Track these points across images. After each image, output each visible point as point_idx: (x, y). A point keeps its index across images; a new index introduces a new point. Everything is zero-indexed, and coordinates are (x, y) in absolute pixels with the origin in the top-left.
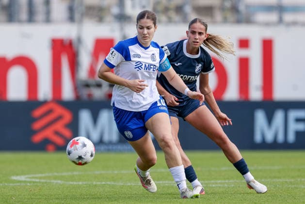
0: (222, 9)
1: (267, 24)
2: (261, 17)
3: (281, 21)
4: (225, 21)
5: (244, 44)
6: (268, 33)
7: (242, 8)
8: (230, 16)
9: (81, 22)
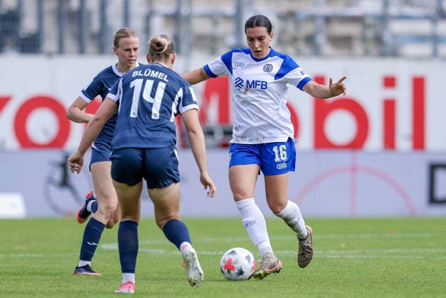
0: (364, 39)
1: (418, 58)
2: (411, 49)
3: (435, 54)
4: (366, 53)
5: (390, 82)
6: (419, 70)
7: (387, 38)
8: (373, 48)
9: (188, 55)
